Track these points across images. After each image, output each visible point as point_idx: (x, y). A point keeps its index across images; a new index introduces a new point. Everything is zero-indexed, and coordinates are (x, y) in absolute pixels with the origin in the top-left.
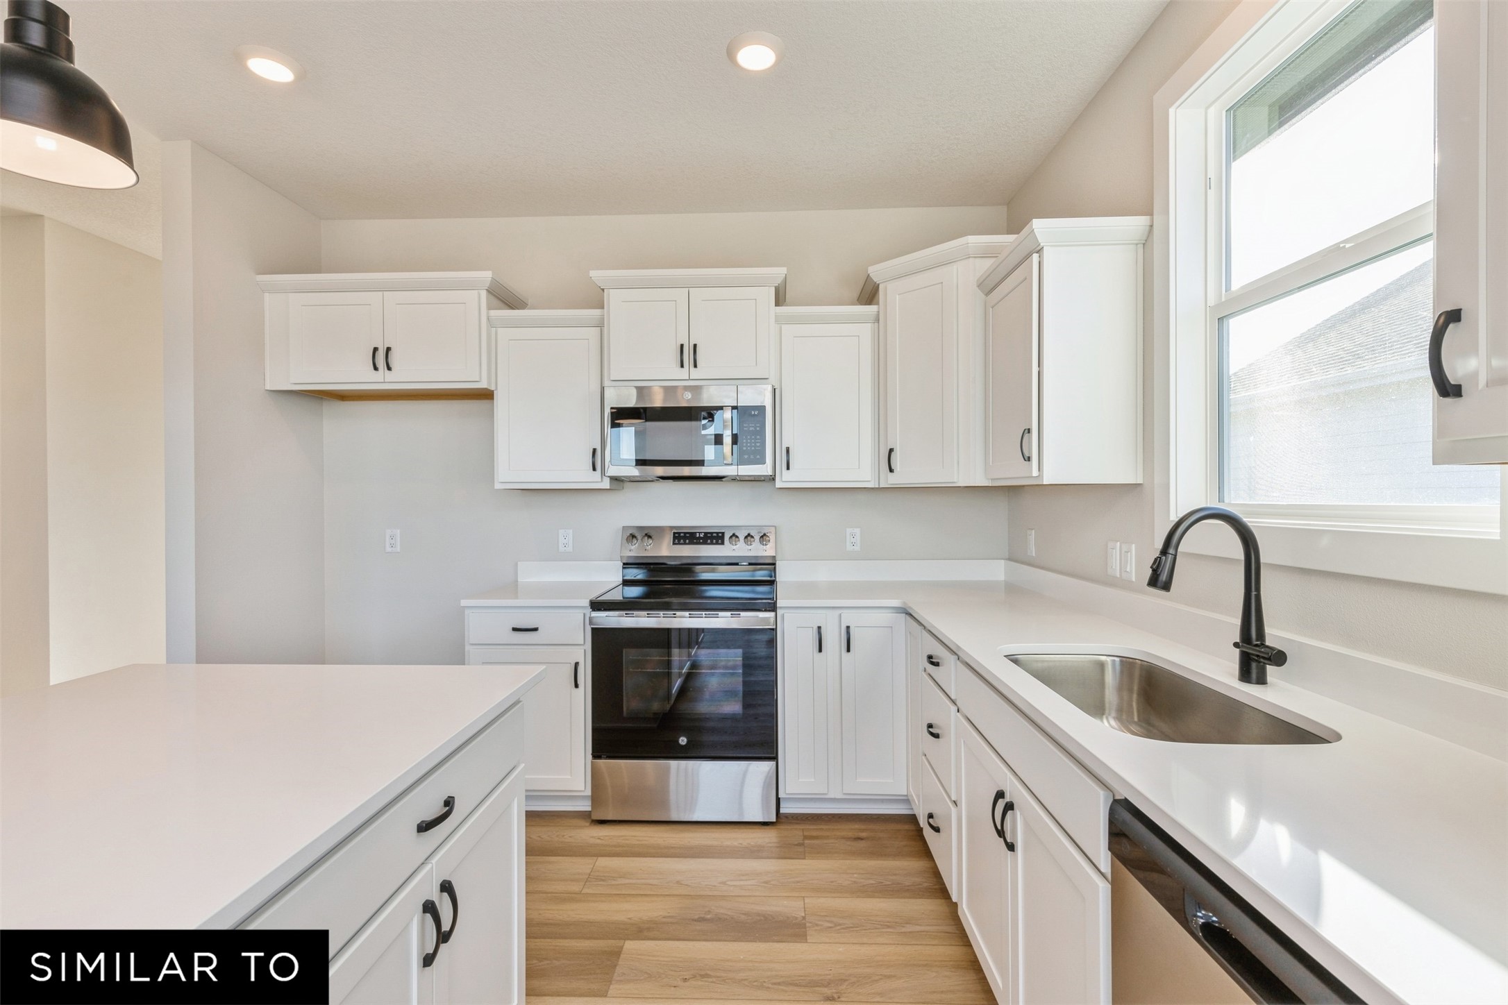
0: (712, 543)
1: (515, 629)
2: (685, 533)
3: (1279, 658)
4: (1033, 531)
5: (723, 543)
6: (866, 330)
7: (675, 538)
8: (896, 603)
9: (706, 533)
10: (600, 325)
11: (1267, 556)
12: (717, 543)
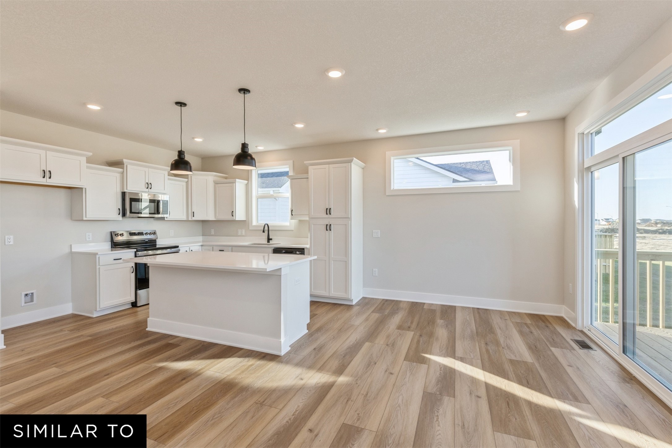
0: (141, 235)
1: (114, 260)
2: (132, 233)
3: (271, 239)
4: (213, 229)
5: (144, 235)
6: (184, 184)
7: (130, 234)
8: (200, 244)
9: (138, 233)
10: (123, 173)
11: (270, 229)
12: (142, 235)
